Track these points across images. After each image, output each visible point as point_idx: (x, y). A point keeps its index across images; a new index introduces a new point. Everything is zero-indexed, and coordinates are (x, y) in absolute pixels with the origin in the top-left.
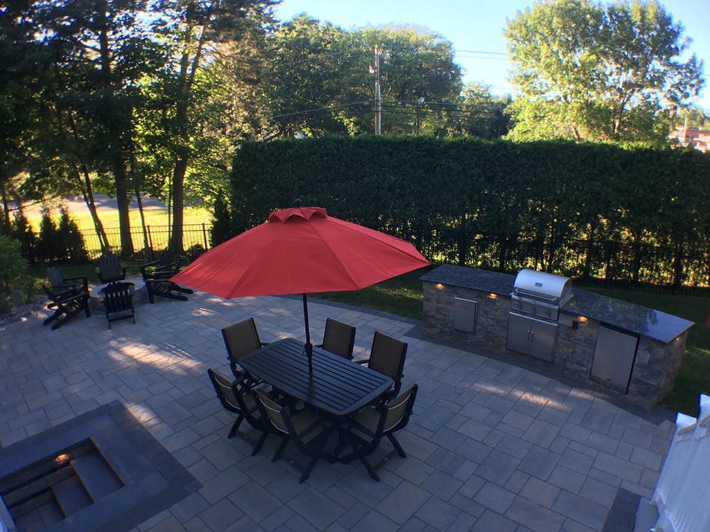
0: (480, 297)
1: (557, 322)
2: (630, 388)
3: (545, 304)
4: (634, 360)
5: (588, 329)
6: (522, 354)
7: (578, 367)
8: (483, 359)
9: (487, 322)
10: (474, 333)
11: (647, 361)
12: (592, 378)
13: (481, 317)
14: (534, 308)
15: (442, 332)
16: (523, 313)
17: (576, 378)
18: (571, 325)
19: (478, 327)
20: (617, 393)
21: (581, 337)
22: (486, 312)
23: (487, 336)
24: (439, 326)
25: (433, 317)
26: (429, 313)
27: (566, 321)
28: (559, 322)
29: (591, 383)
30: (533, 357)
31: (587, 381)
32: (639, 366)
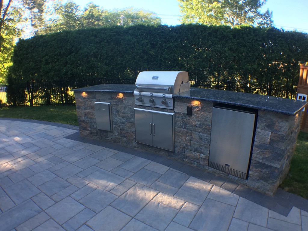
0: (112, 98)
1: (173, 110)
2: (250, 172)
3: (161, 95)
4: (253, 141)
5: (203, 113)
6: (149, 146)
7: (197, 155)
8: (113, 152)
9: (120, 121)
10: (111, 131)
11: (269, 140)
12: (211, 164)
13: (115, 117)
14: (152, 100)
15: (91, 133)
16: (144, 107)
17: (196, 165)
18: (186, 112)
19: (114, 126)
20: (237, 179)
21: (197, 122)
22: (118, 111)
23: (121, 133)
24: (89, 128)
25: (84, 121)
26: (81, 119)
27: (181, 109)
28: (176, 110)
29: (211, 170)
30: (158, 148)
31: (206, 167)
32: (259, 147)
